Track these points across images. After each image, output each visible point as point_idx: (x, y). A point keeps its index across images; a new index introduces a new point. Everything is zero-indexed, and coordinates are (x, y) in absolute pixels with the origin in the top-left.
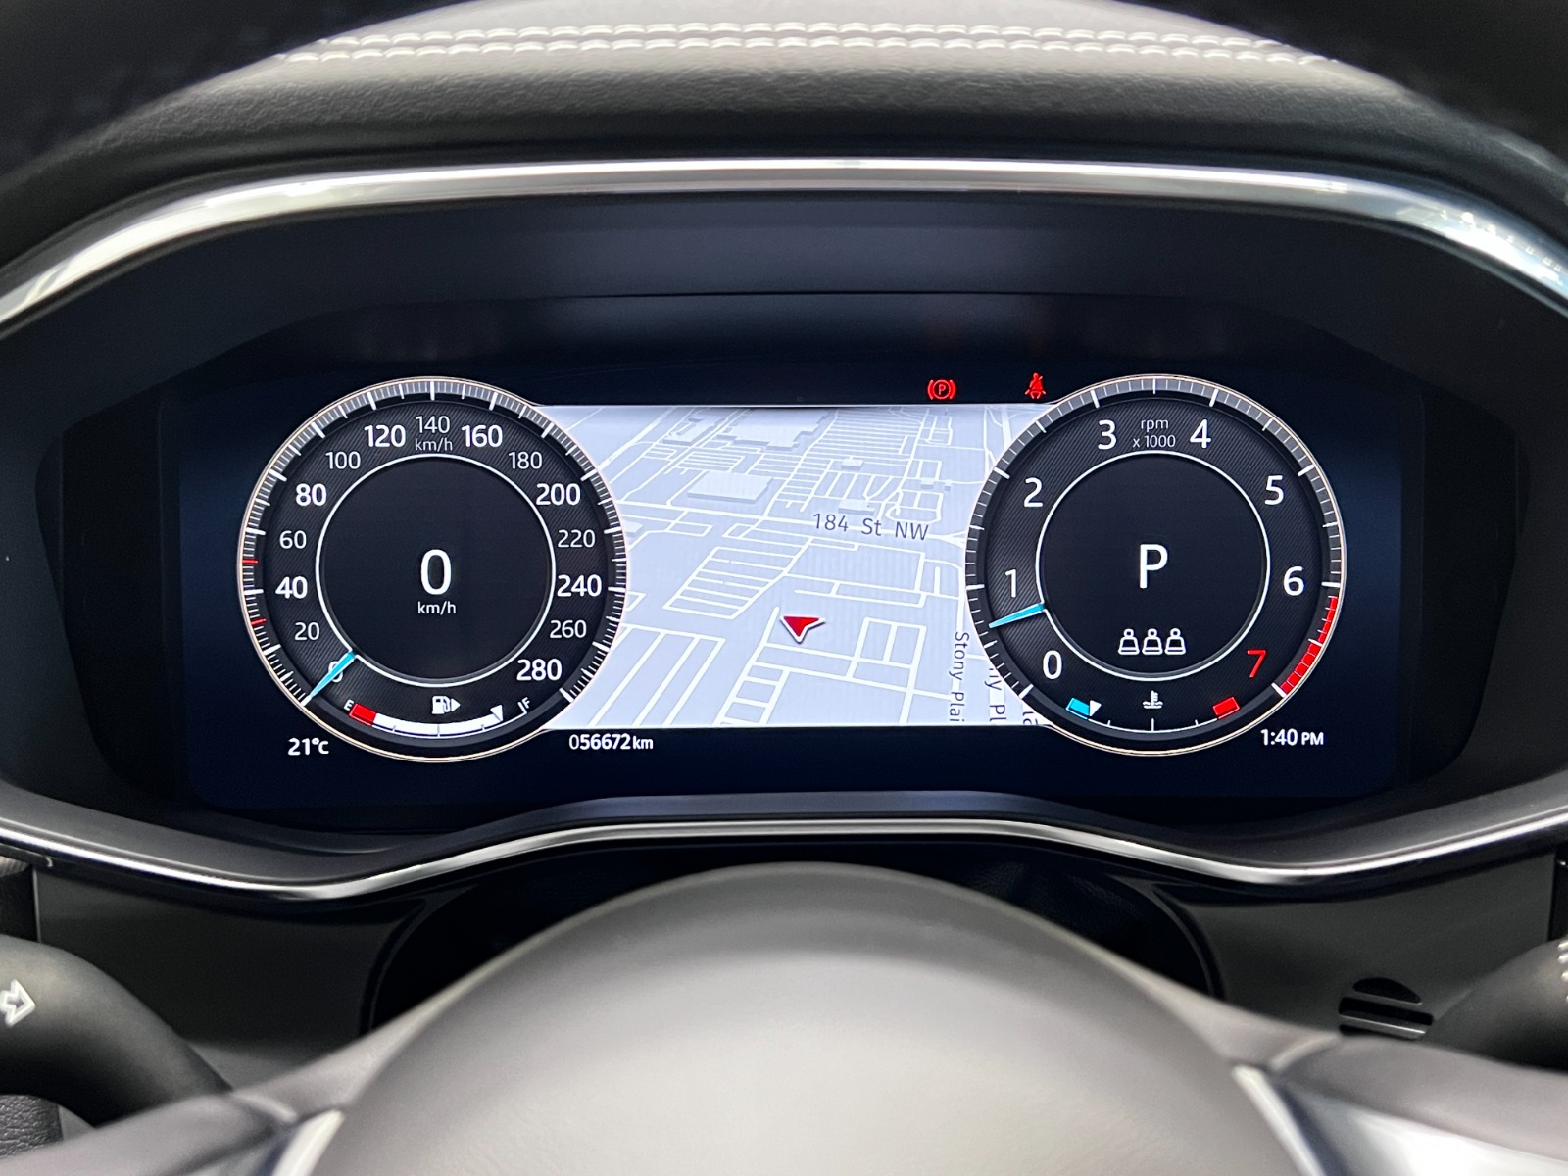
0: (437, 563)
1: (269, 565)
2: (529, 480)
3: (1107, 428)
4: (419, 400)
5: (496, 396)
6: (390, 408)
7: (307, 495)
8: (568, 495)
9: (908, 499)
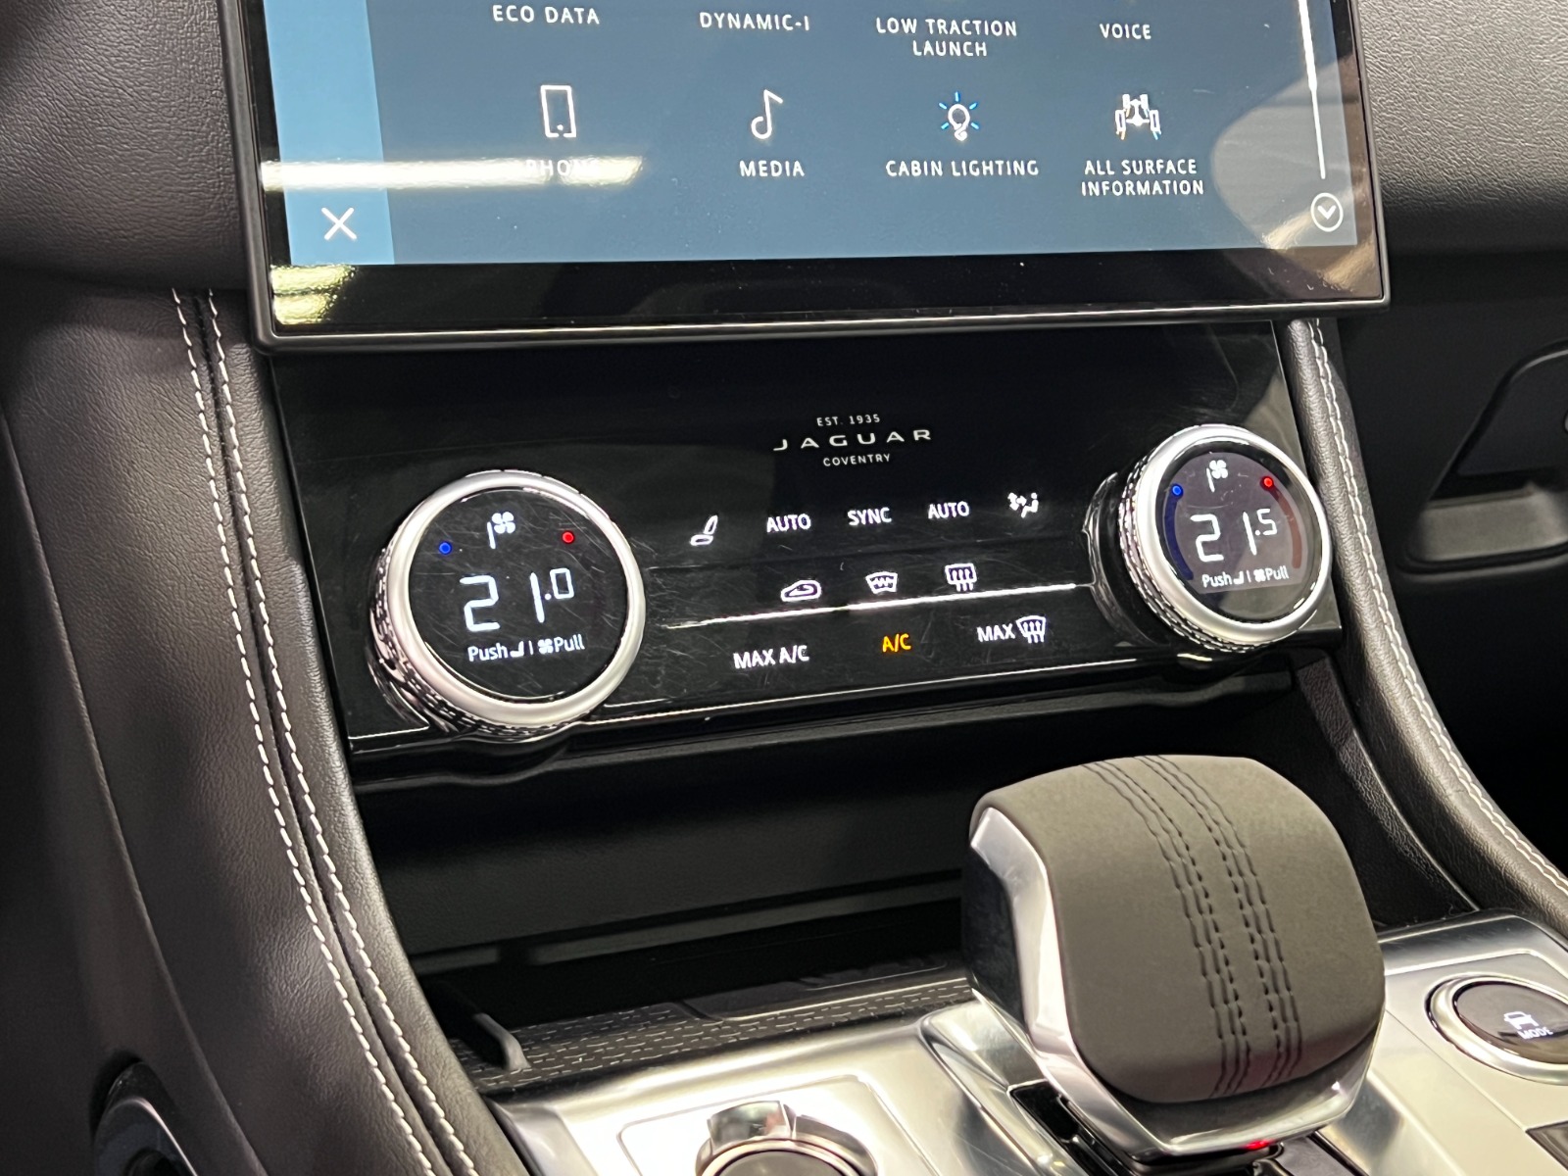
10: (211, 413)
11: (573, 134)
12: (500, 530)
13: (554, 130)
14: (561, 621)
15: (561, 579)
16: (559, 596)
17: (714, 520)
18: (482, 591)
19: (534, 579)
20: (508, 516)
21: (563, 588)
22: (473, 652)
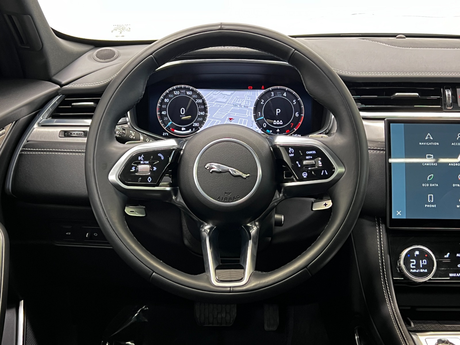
0: (183, 110)
1: (161, 110)
2: (195, 99)
3: (272, 93)
4: (181, 88)
5: (191, 88)
6: (177, 89)
7: (166, 100)
8: (200, 101)
9: (246, 102)
10: (379, 233)
11: (432, 201)
12: (417, 254)
13: (430, 200)
14: (424, 267)
15: (425, 262)
16: (424, 264)
17: (449, 254)
18: (413, 262)
19: (421, 261)
20: (418, 252)
21: (425, 263)
22: (411, 270)
